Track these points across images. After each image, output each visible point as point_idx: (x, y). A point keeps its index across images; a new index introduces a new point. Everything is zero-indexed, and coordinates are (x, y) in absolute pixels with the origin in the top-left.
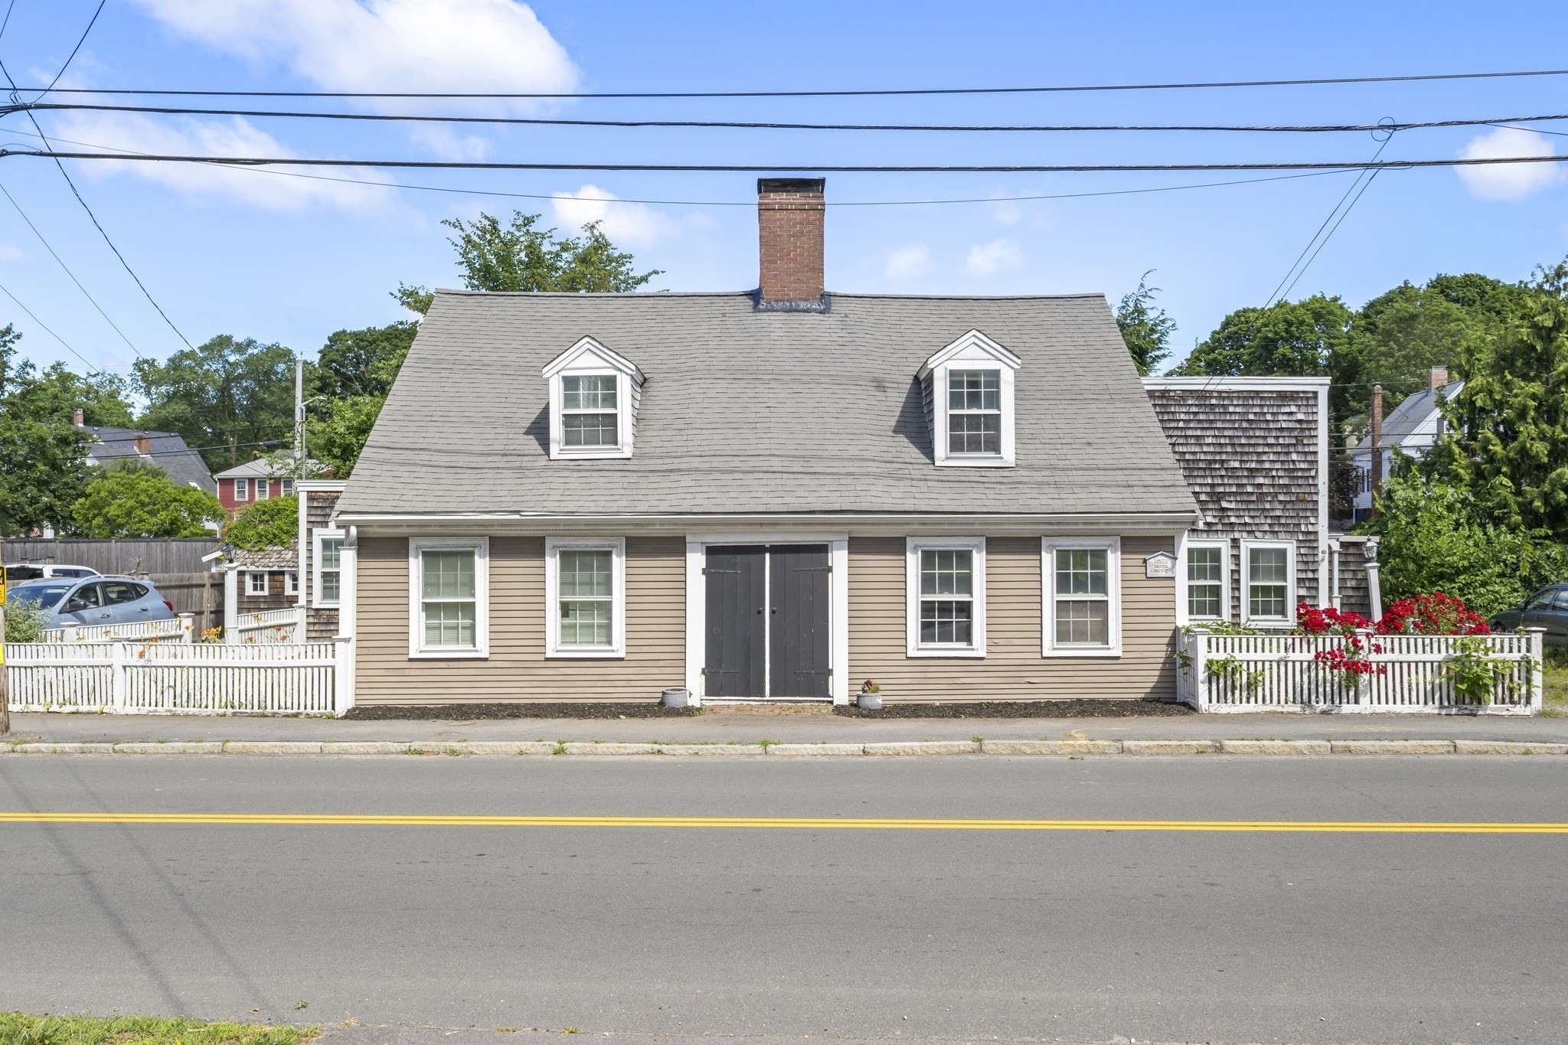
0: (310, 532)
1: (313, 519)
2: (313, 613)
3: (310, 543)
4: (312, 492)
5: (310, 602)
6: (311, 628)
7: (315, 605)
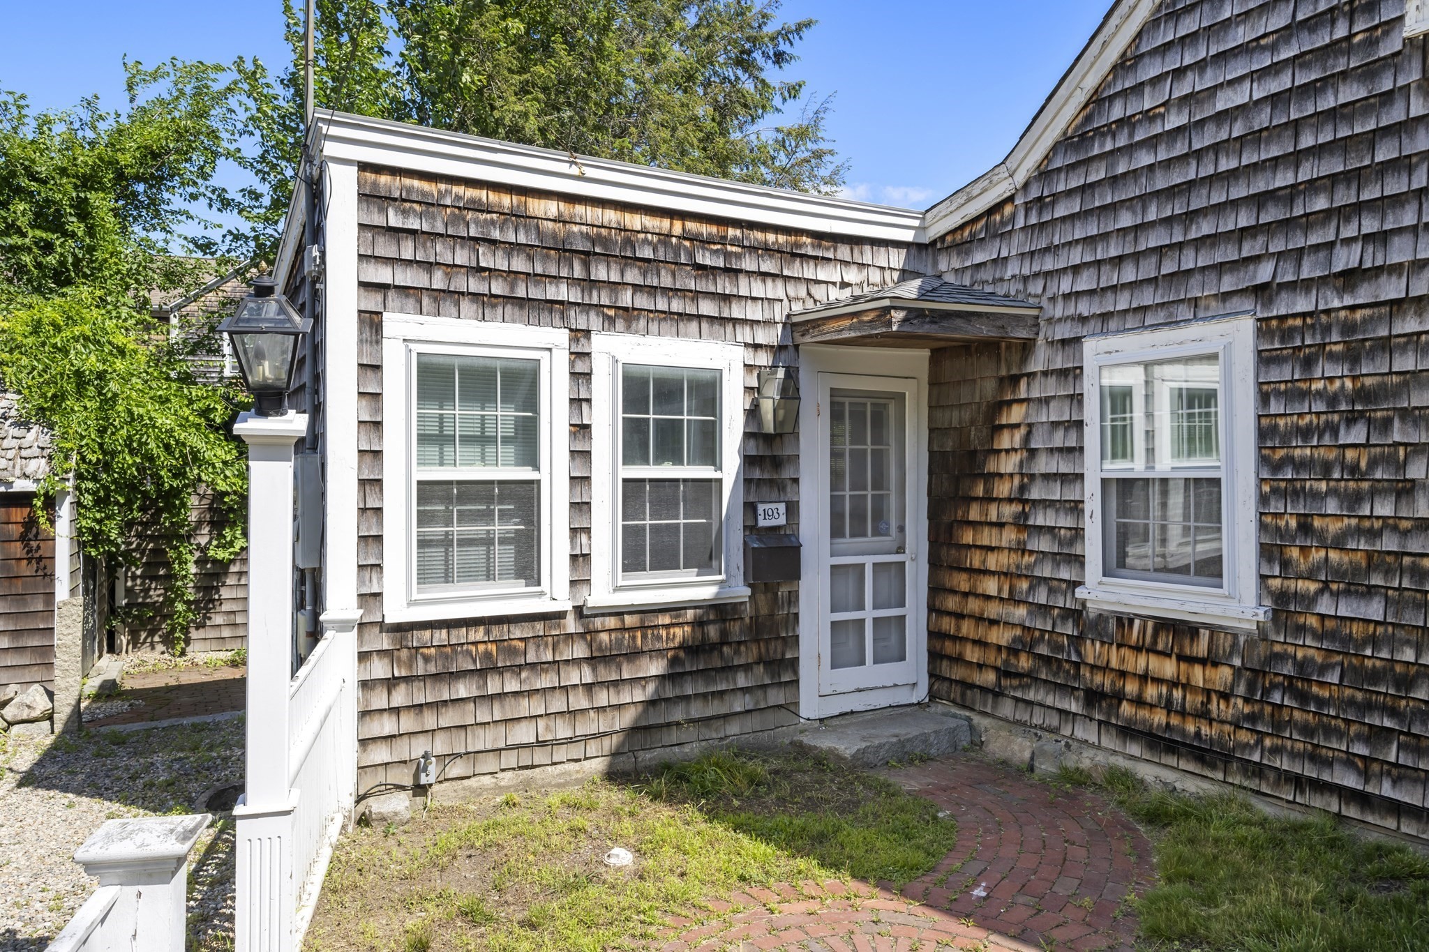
0: (371, 323)
1: (383, 275)
2: (385, 643)
3: (372, 368)
4: (378, 169)
5: (370, 599)
6: (379, 700)
7: (396, 611)
